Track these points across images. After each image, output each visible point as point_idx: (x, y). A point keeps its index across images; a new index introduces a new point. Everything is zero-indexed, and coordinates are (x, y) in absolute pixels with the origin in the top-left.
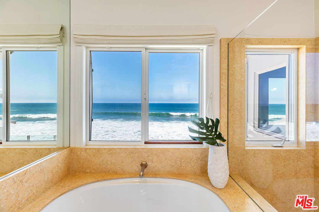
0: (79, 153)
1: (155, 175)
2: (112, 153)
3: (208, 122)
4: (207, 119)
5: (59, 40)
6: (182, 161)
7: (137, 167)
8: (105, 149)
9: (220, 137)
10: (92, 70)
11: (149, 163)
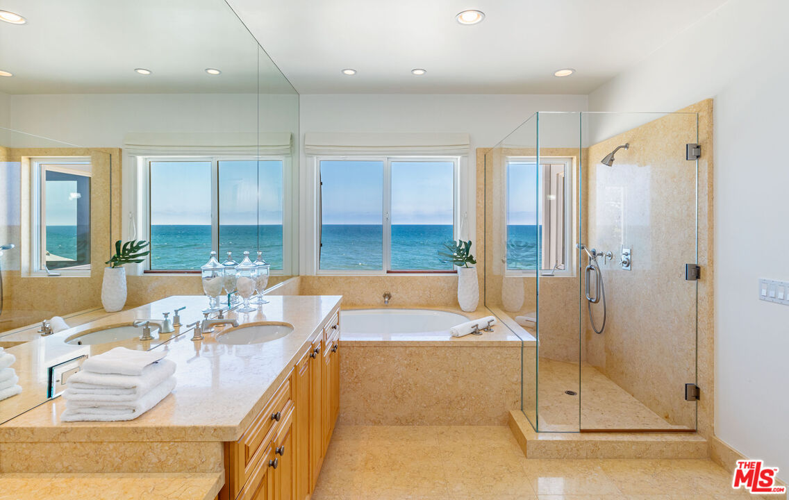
0: (311, 282)
1: (401, 306)
2: (350, 282)
3: (460, 245)
4: (461, 241)
5: (289, 152)
6: (432, 291)
7: (379, 298)
8: (341, 277)
9: (471, 259)
10: (321, 183)
11: (393, 294)
